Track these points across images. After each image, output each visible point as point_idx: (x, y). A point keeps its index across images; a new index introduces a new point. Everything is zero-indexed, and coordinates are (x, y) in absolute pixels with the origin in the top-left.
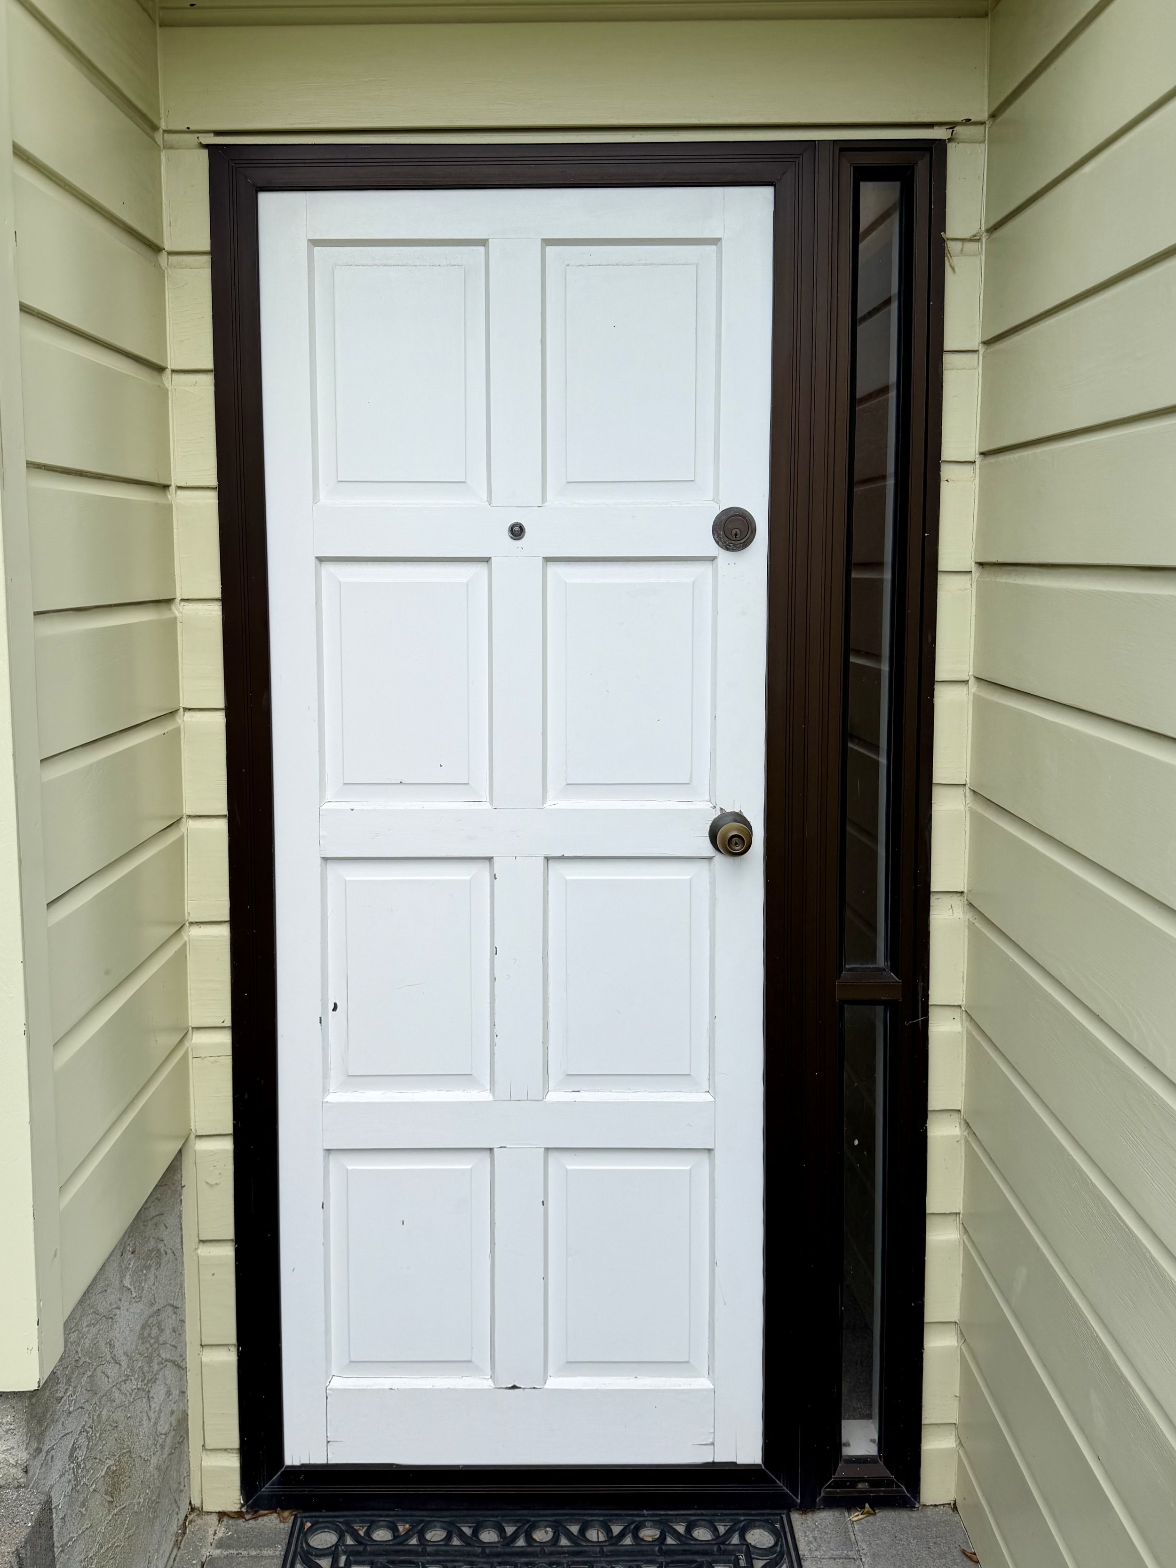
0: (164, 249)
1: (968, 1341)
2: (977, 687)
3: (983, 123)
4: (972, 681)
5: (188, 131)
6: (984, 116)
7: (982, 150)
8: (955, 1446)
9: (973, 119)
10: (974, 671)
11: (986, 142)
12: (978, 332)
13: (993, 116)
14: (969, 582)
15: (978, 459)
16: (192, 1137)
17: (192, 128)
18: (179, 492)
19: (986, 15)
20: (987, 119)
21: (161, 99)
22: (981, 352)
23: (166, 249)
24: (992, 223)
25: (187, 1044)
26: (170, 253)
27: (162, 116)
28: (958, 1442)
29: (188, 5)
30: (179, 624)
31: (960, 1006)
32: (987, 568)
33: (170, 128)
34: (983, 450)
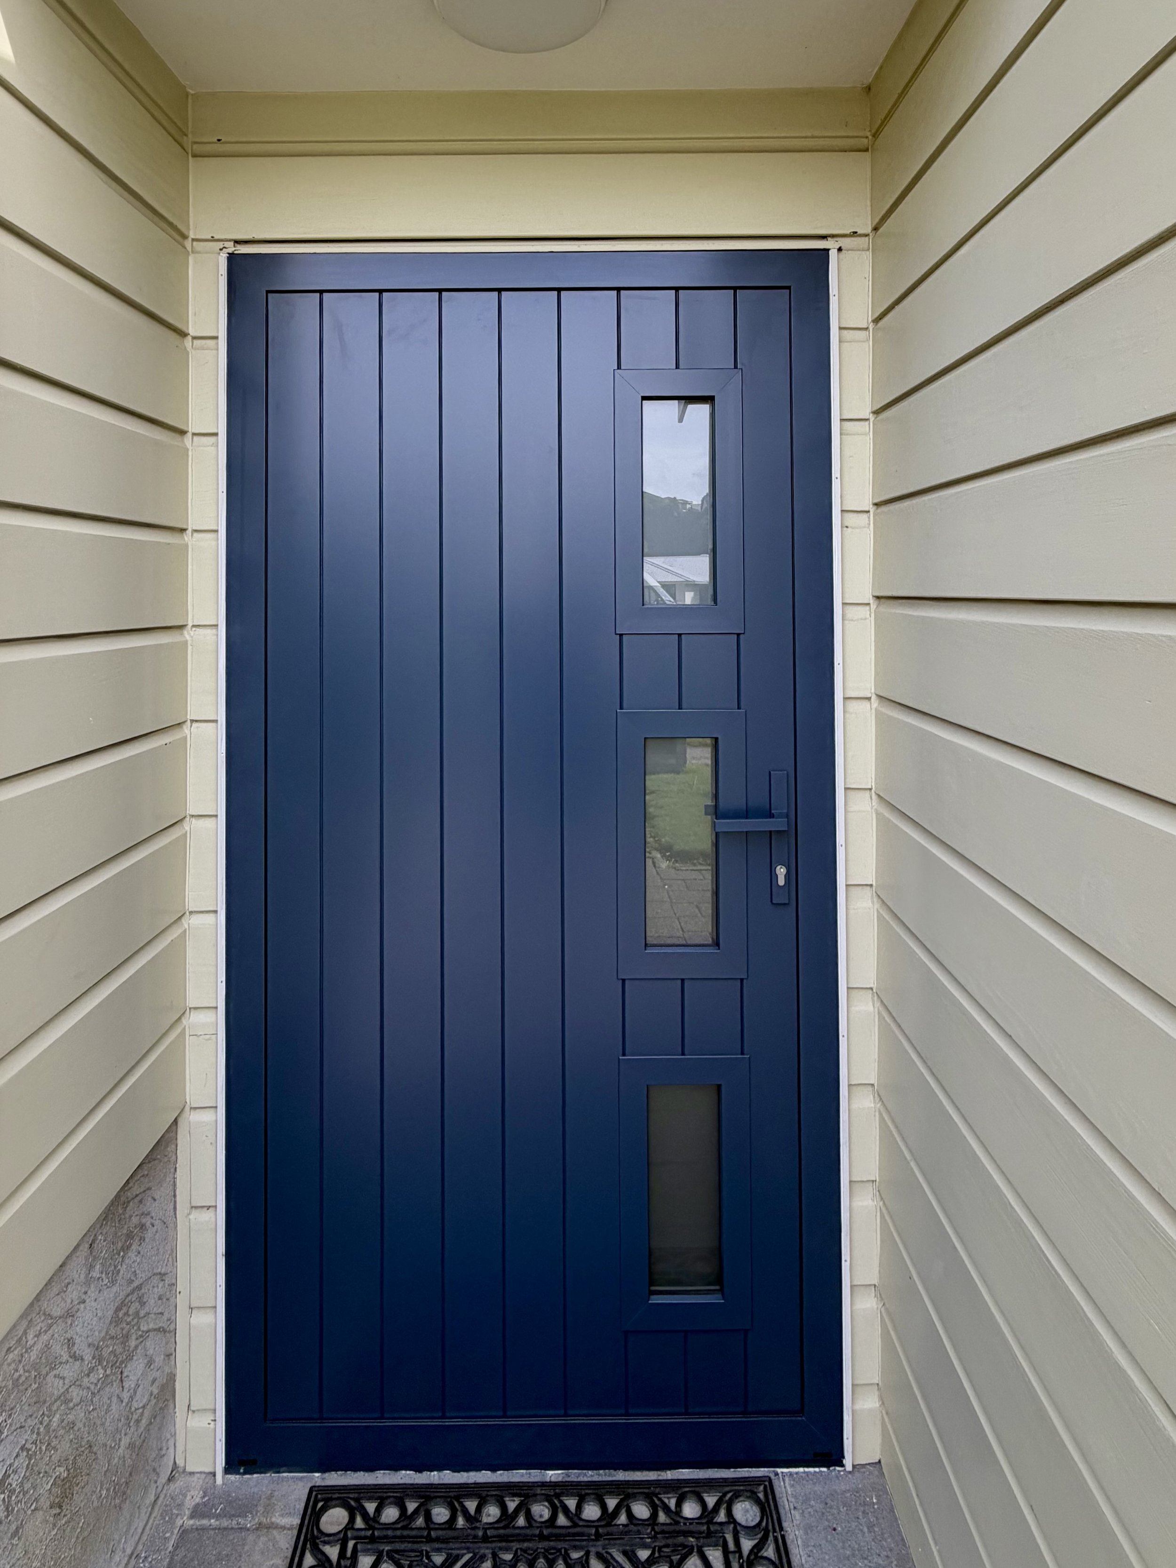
0: (189, 334)
1: (887, 1306)
2: (879, 704)
3: (867, 235)
4: (874, 697)
5: (213, 239)
6: (868, 229)
7: (867, 258)
8: (878, 1405)
9: (860, 232)
10: (875, 689)
11: (871, 250)
12: (868, 404)
13: (876, 229)
14: (868, 613)
15: (872, 509)
16: (187, 1108)
17: (216, 237)
18: (195, 535)
19: (867, 150)
20: (870, 231)
21: (191, 214)
22: (871, 421)
23: (191, 334)
24: (877, 315)
25: (184, 1021)
26: (194, 338)
27: (191, 226)
28: (881, 1403)
29: (215, 140)
30: (190, 648)
31: (871, 989)
32: (883, 600)
33: (198, 237)
34: (876, 501)
